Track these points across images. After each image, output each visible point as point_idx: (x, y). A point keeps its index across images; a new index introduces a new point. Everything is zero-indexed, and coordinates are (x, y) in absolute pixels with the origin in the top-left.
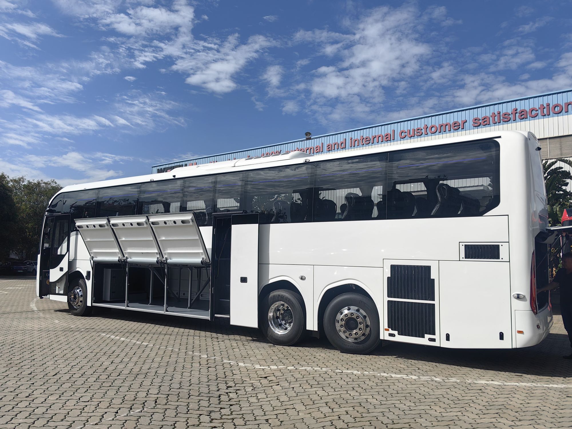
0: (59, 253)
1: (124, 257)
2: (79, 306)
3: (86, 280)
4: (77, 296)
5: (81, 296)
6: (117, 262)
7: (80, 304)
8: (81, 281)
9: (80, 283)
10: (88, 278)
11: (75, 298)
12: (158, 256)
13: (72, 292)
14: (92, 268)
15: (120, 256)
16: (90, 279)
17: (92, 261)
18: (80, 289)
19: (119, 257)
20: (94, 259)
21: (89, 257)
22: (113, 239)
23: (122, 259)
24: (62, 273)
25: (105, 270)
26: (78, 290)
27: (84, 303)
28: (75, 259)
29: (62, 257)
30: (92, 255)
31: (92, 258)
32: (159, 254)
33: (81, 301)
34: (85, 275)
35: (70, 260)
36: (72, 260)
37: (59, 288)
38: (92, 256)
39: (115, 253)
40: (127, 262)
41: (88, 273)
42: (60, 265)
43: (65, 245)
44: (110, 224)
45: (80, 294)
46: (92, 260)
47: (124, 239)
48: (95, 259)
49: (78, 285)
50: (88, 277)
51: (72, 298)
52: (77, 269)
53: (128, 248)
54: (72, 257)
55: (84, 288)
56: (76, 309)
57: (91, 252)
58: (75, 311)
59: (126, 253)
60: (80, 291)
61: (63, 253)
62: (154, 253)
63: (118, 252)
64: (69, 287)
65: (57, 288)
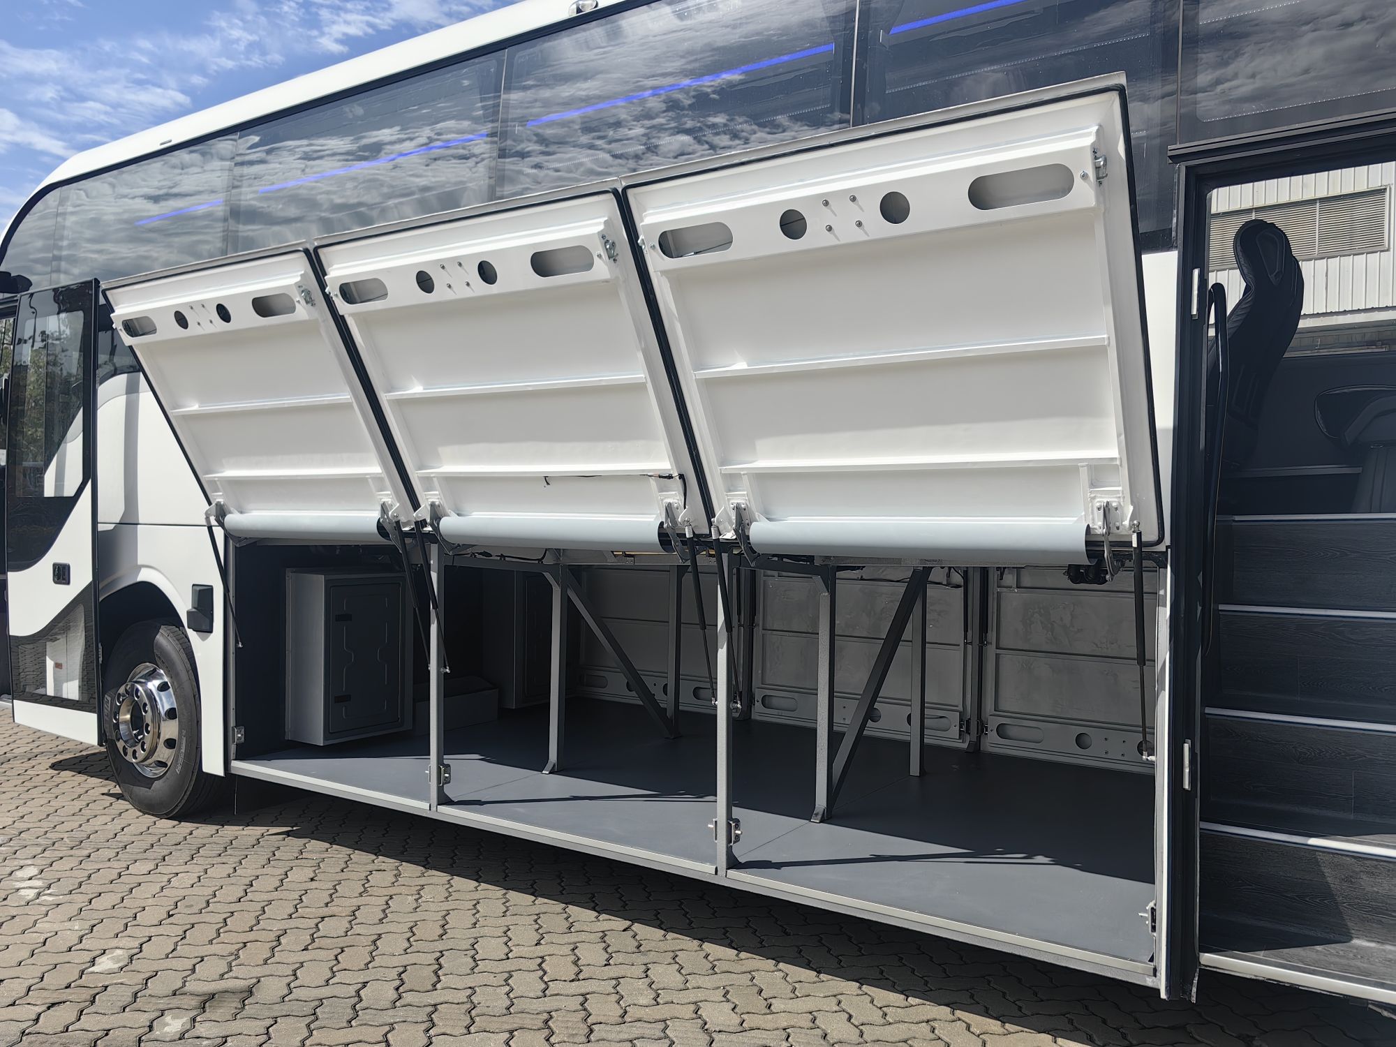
0: (49, 491)
1: (416, 505)
2: (161, 764)
3: (192, 634)
4: (148, 717)
5: (171, 714)
6: (370, 534)
7: (164, 754)
8: (164, 639)
9: (160, 648)
10: (205, 628)
11: (137, 722)
12: (674, 497)
13: (122, 690)
14: (224, 572)
15: (388, 500)
16: (211, 631)
17: (219, 533)
18: (160, 676)
19: (384, 509)
20: (230, 519)
21: (198, 508)
22: (346, 393)
23: (403, 519)
24: (66, 595)
25: (291, 578)
26: (153, 685)
27: (187, 755)
28: (129, 522)
29: (64, 506)
30: (218, 498)
31: (221, 513)
32: (679, 482)
33: (170, 743)
34: (183, 605)
35: (101, 528)
36: (111, 527)
37: (58, 666)
38: (218, 505)
39: (360, 481)
40: (435, 537)
41: (203, 595)
42: (55, 555)
43: (73, 448)
44: (322, 286)
45: (165, 702)
46: (221, 524)
47: (417, 389)
48: (233, 519)
49: (150, 654)
50: (202, 619)
51: (125, 722)
52: (144, 576)
53: (444, 451)
54: (111, 513)
55: (184, 675)
56: (148, 782)
57: (213, 482)
58: (141, 791)
59: (427, 481)
60: (163, 687)
61: (69, 491)
62: (645, 476)
63: (377, 478)
64: (104, 669)
65: (50, 664)
